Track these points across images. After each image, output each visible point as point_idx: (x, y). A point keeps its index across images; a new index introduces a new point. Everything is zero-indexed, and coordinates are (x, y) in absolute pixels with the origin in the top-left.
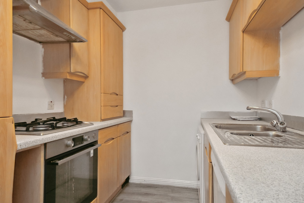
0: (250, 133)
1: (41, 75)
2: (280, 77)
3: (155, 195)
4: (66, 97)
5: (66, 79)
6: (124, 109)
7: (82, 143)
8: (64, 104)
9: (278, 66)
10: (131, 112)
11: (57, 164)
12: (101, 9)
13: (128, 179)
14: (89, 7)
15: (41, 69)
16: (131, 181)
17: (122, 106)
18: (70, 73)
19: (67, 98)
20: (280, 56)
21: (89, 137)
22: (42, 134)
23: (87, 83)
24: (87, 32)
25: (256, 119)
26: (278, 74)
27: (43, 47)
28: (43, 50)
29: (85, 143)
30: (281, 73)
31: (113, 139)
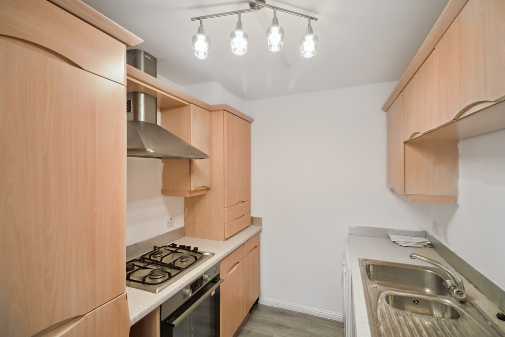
0: (415, 298)
1: (161, 192)
2: (459, 205)
3: (289, 328)
4: (187, 209)
5: (187, 198)
6: (252, 216)
7: (201, 285)
8: (185, 217)
9: (456, 190)
10: (260, 219)
11: (173, 325)
12: (225, 110)
13: (257, 302)
14: (211, 110)
15: (160, 186)
16: (260, 302)
17: (249, 212)
18: (190, 192)
19: (188, 211)
20: (458, 178)
21: (209, 276)
22: (157, 291)
23: (209, 195)
24: (209, 141)
25: (425, 244)
26: (456, 202)
27: (162, 162)
28: (162, 165)
29: (205, 283)
30: (460, 200)
31: (239, 262)
